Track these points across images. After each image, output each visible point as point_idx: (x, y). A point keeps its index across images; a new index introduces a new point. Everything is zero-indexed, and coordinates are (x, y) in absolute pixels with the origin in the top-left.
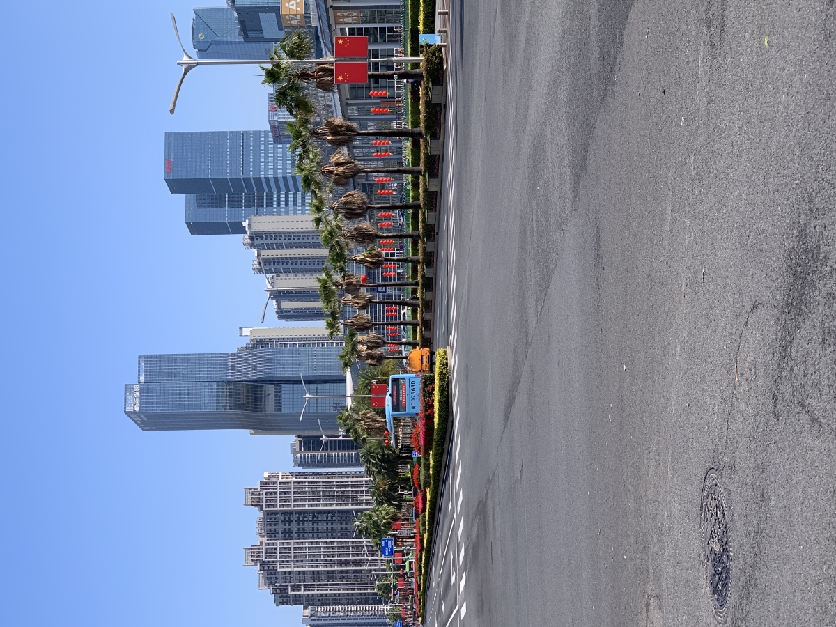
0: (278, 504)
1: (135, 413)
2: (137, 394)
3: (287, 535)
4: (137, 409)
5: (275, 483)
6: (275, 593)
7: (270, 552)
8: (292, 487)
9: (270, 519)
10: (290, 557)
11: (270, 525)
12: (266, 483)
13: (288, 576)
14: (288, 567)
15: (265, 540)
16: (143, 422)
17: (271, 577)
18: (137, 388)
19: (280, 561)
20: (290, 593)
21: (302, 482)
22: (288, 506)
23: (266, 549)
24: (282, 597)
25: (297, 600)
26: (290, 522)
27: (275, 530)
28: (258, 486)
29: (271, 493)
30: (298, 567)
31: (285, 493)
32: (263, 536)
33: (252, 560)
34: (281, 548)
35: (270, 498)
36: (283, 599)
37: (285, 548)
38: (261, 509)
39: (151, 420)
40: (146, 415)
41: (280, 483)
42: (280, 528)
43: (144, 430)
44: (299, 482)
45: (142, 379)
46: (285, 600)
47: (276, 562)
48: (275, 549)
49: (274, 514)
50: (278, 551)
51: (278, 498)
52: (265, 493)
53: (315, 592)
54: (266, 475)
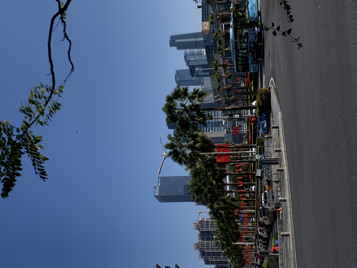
0: (205, 228)
1: (157, 196)
2: (158, 190)
3: (208, 239)
4: (158, 194)
5: (204, 221)
6: (204, 260)
7: (203, 245)
8: (210, 223)
9: (202, 234)
10: (209, 247)
11: (203, 236)
12: (201, 221)
13: (209, 254)
14: (209, 250)
15: (201, 241)
16: (160, 199)
17: (203, 254)
18: (158, 187)
19: (206, 248)
20: (210, 260)
21: (213, 221)
22: (208, 229)
23: (201, 244)
24: (207, 261)
25: (212, 263)
26: (209, 235)
27: (204, 238)
28: (198, 222)
29: (202, 225)
30: (212, 250)
31: (207, 225)
32: (200, 240)
33: (197, 248)
34: (206, 244)
35: (202, 226)
36: (207, 262)
37: (207, 244)
38: (199, 231)
39: (163, 199)
40: (161, 197)
41: (206, 221)
42: (206, 237)
43: (160, 202)
44: (212, 221)
45: (159, 185)
46: (208, 263)
47: (205, 248)
48: (204, 244)
49: (204, 232)
50: (205, 245)
51: (205, 227)
52: (200, 225)
53: (218, 260)
54: (201, 219)
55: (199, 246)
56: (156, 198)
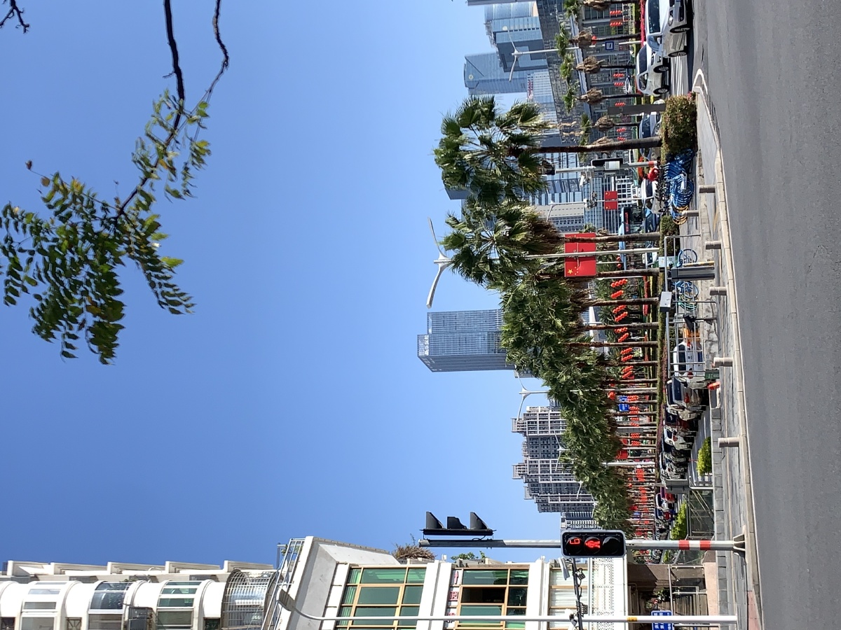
0: (538, 430)
1: (426, 357)
2: (427, 342)
3: (546, 455)
4: (427, 353)
5: (535, 414)
6: (538, 502)
7: (533, 466)
8: (549, 418)
9: (532, 443)
10: (549, 472)
11: (533, 447)
12: (528, 415)
13: (547, 488)
14: (547, 480)
15: (529, 459)
16: (432, 364)
17: (534, 487)
18: (427, 337)
19: (541, 476)
20: (549, 502)
21: (557, 414)
22: (546, 432)
23: (530, 466)
24: (544, 505)
25: (555, 508)
26: (548, 445)
27: (536, 451)
28: (522, 417)
29: (532, 422)
30: (555, 480)
31: (544, 422)
32: (527, 456)
33: (519, 474)
34: (541, 465)
35: (532, 424)
36: (544, 507)
37: (544, 465)
38: (525, 435)
39: (439, 363)
40: (434, 359)
41: (539, 414)
42: (540, 449)
43: (433, 371)
44: (554, 414)
45: (430, 331)
46: (546, 508)
47: (538, 476)
48: (537, 466)
49: (536, 438)
50: (539, 467)
51: (538, 426)
52: (528, 423)
53: (570, 502)
54: (528, 409)
55: (524, 471)
56: (423, 361)
